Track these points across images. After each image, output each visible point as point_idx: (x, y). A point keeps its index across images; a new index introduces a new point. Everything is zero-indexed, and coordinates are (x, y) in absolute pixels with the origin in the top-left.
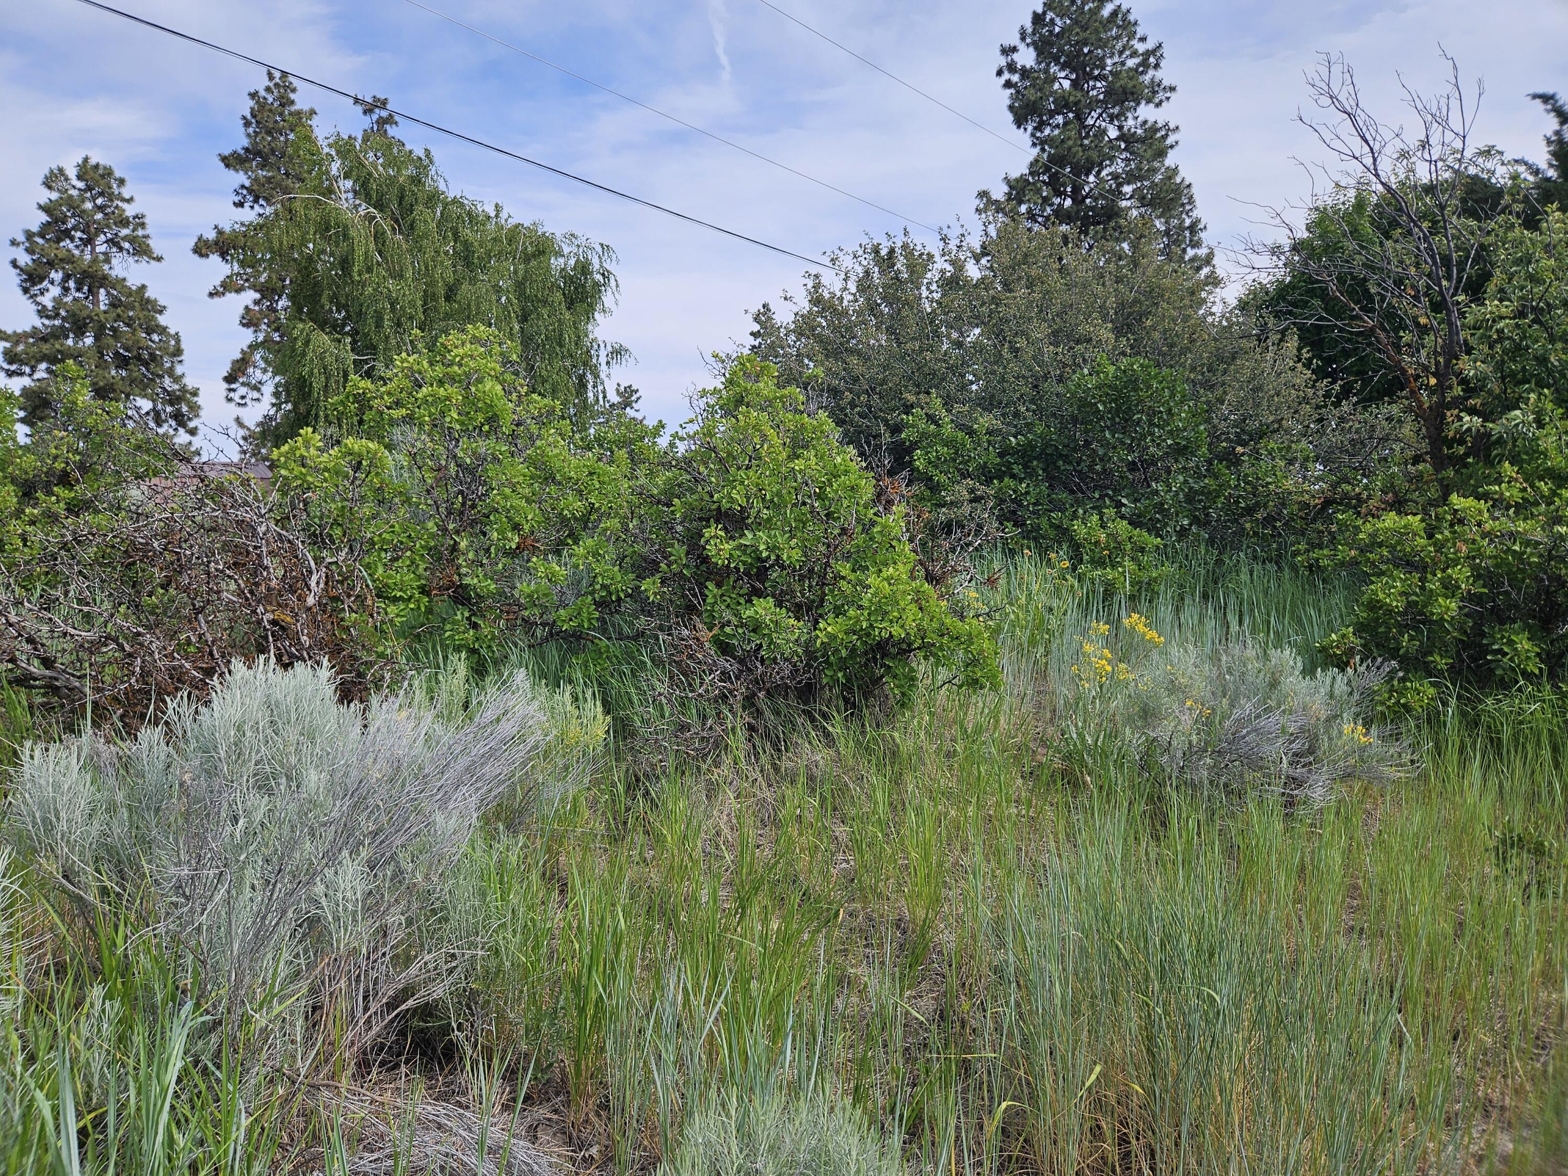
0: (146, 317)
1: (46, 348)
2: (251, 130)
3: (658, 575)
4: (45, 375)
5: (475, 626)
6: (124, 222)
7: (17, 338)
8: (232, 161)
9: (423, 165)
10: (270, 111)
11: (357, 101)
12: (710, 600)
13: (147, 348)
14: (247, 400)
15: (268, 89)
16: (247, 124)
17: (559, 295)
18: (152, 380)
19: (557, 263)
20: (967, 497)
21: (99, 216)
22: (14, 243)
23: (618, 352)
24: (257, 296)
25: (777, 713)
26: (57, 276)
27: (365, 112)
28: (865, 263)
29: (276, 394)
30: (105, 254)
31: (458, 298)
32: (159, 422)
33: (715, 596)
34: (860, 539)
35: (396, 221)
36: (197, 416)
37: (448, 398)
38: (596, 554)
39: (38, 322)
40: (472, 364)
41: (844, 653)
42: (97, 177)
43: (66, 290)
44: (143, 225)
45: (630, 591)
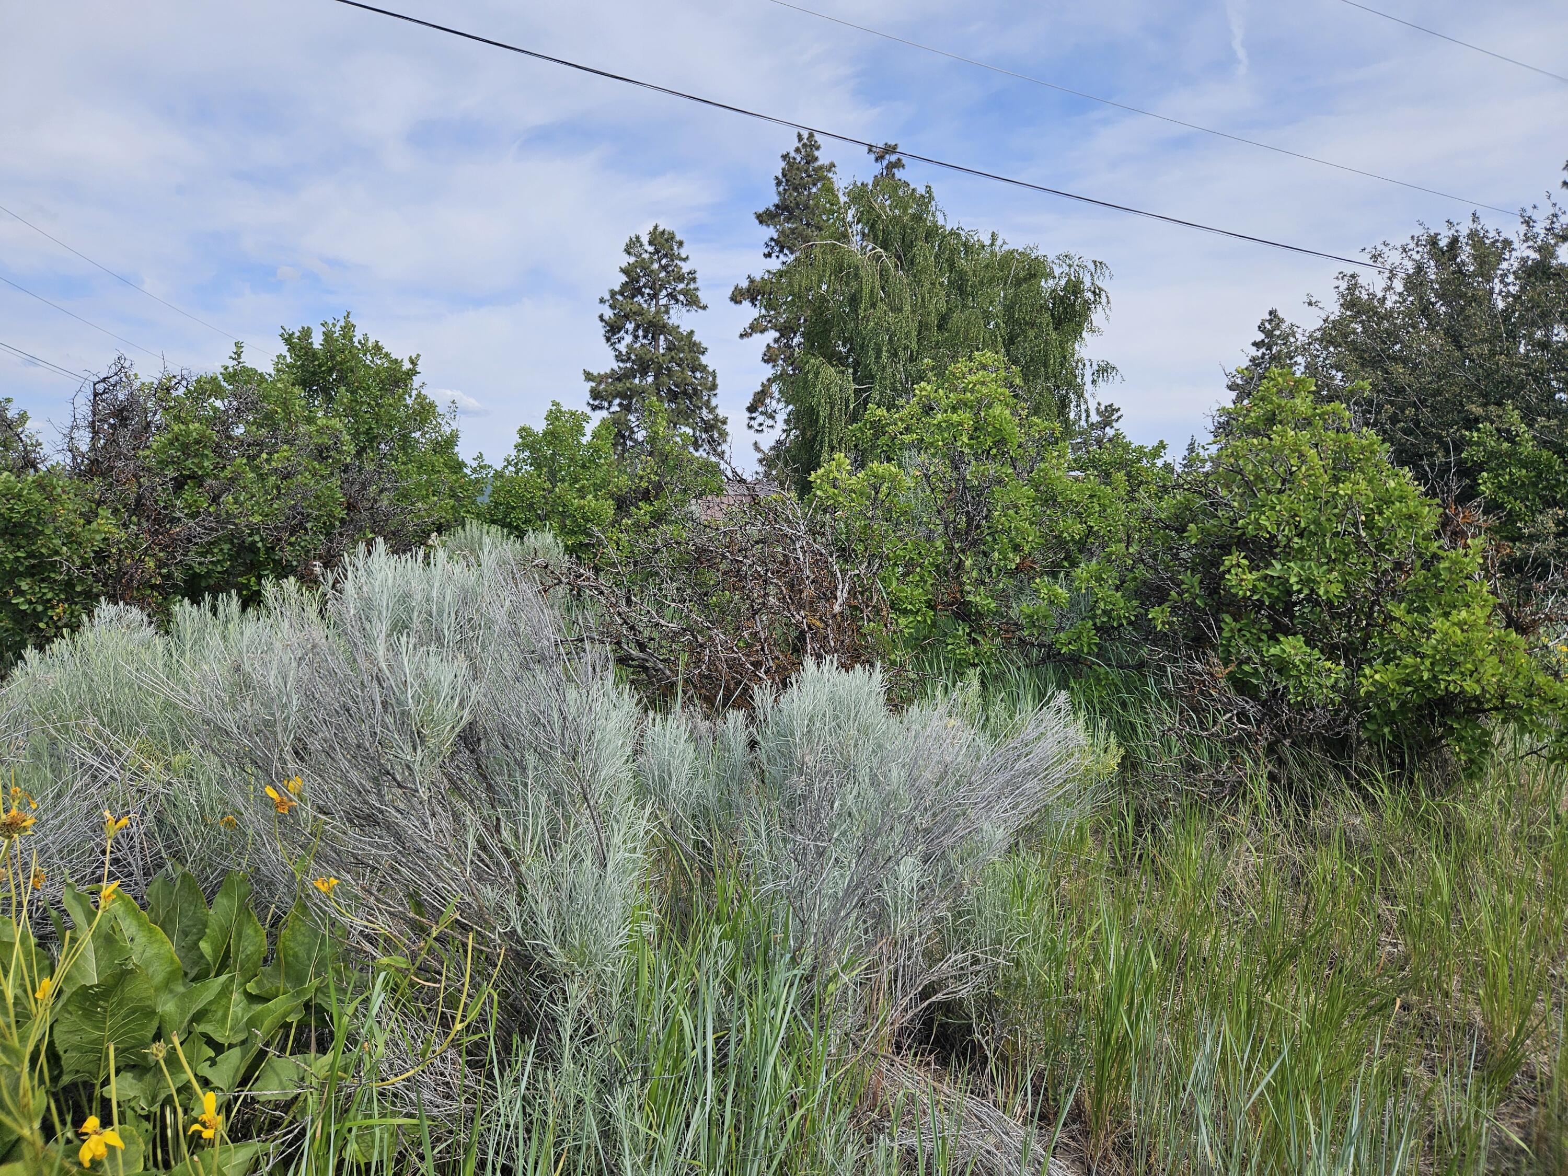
0: (692, 358)
1: (620, 386)
2: (781, 188)
3: (1167, 604)
4: (618, 409)
5: (975, 642)
6: (680, 279)
7: (600, 379)
8: (765, 218)
9: (925, 200)
10: (798, 169)
11: (871, 148)
12: (1226, 634)
13: (692, 384)
14: (764, 427)
15: (797, 150)
16: (779, 183)
17: (1047, 317)
18: (694, 411)
19: (1047, 285)
20: (1554, 529)
21: (663, 274)
22: (602, 301)
23: (1104, 370)
24: (777, 335)
25: (1303, 764)
26: (630, 326)
27: (877, 160)
28: (1417, 257)
29: (787, 422)
30: (666, 306)
31: (949, 326)
32: (697, 447)
33: (1232, 630)
34: (1420, 575)
35: (899, 258)
36: (725, 441)
37: (960, 424)
38: (1099, 579)
39: (615, 365)
40: (985, 390)
41: (1393, 706)
42: (663, 241)
43: (636, 337)
44: (694, 280)
45: (1133, 618)
